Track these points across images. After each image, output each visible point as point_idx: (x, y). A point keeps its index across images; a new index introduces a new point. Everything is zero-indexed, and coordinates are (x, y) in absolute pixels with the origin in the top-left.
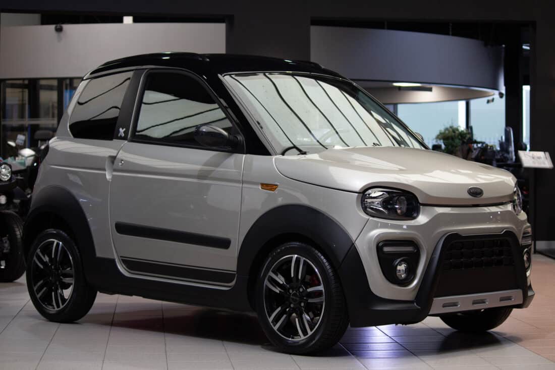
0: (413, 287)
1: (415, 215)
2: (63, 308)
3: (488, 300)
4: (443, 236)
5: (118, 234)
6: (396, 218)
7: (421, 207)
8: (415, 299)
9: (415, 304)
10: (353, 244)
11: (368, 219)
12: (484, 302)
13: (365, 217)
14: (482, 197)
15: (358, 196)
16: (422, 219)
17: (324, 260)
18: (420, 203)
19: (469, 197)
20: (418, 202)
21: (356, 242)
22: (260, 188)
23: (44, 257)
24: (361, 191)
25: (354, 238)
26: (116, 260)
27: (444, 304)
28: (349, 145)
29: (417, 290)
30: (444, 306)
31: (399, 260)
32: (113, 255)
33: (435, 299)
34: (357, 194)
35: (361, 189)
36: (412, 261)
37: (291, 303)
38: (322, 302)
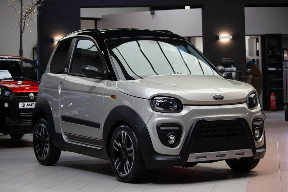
0: (178, 148)
1: (180, 110)
2: (46, 158)
3: (227, 155)
4: (196, 121)
5: (63, 121)
6: (169, 112)
7: (183, 106)
8: (180, 154)
9: (179, 157)
10: (146, 126)
11: (153, 113)
12: (225, 156)
13: (152, 112)
14: (223, 100)
15: (149, 101)
16: (184, 112)
17: (134, 134)
18: (183, 104)
19: (214, 100)
20: (182, 104)
21: (147, 125)
22: (110, 97)
23: (39, 133)
24: (151, 98)
25: (146, 123)
26: (63, 134)
27: (197, 157)
28: (158, 74)
29: (181, 149)
30: (197, 158)
31: (170, 134)
32: (61, 132)
33: (190, 154)
34: (148, 100)
35: (150, 97)
36: (178, 134)
37: (123, 156)
38: (133, 155)
